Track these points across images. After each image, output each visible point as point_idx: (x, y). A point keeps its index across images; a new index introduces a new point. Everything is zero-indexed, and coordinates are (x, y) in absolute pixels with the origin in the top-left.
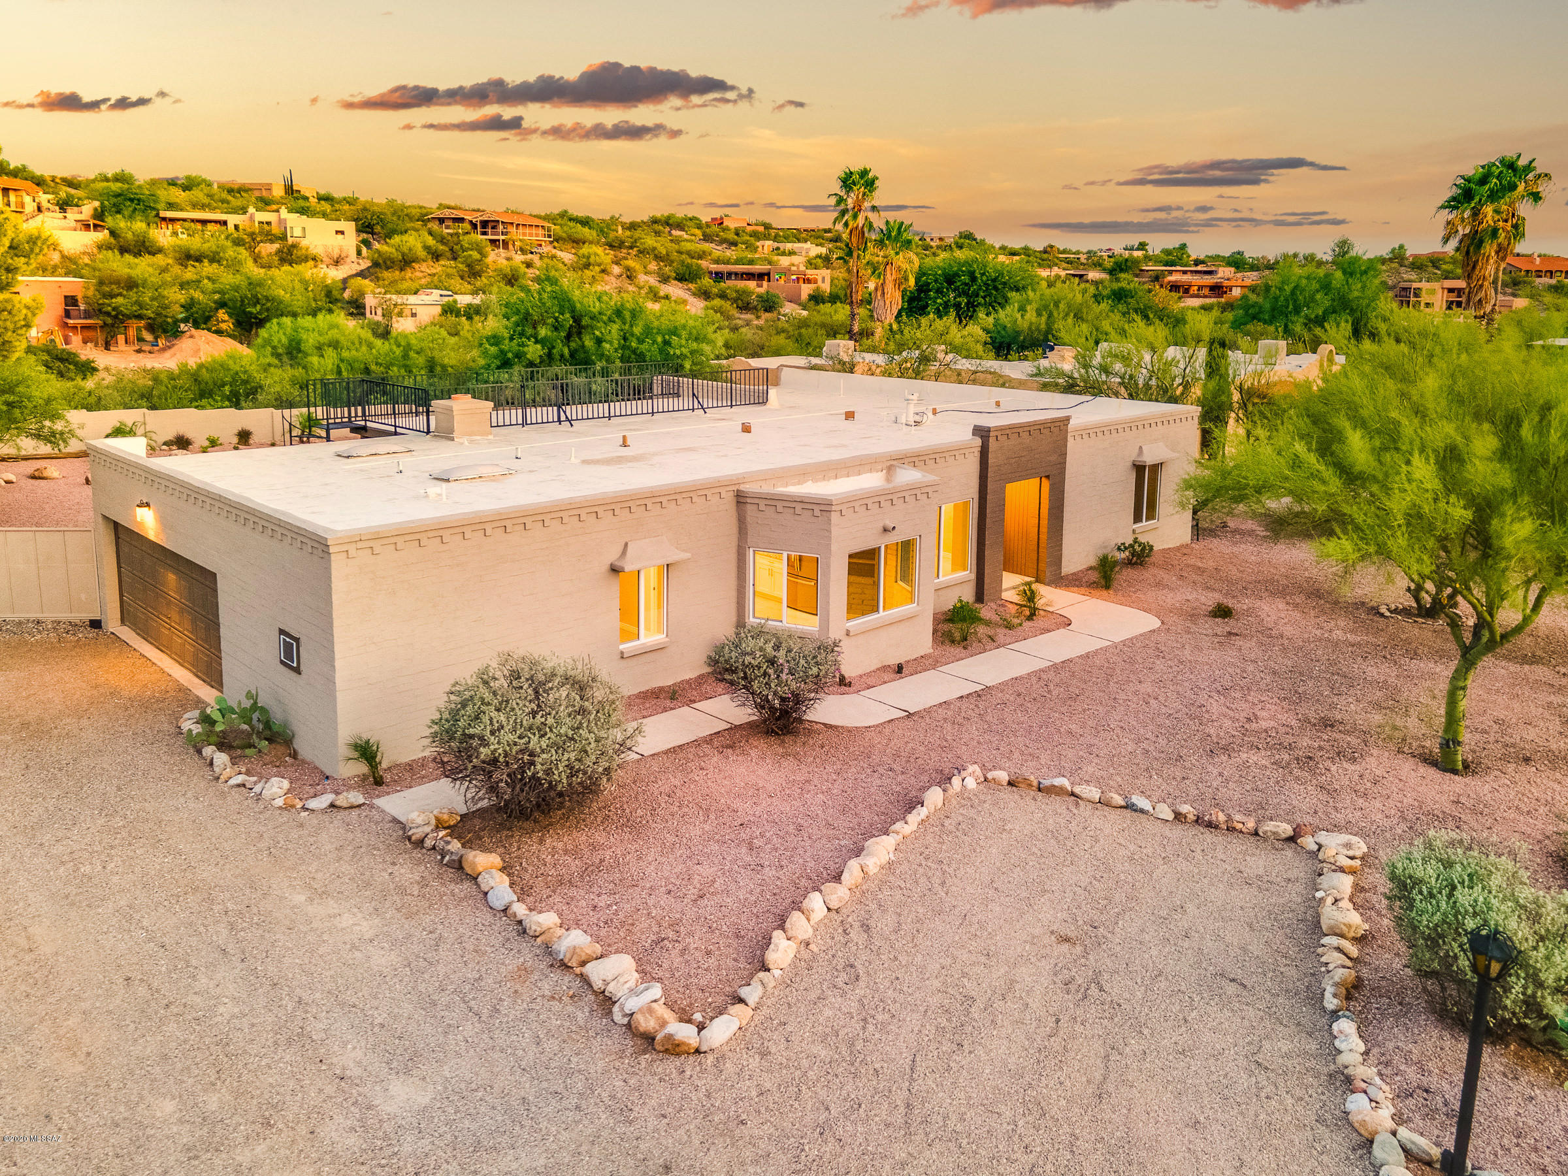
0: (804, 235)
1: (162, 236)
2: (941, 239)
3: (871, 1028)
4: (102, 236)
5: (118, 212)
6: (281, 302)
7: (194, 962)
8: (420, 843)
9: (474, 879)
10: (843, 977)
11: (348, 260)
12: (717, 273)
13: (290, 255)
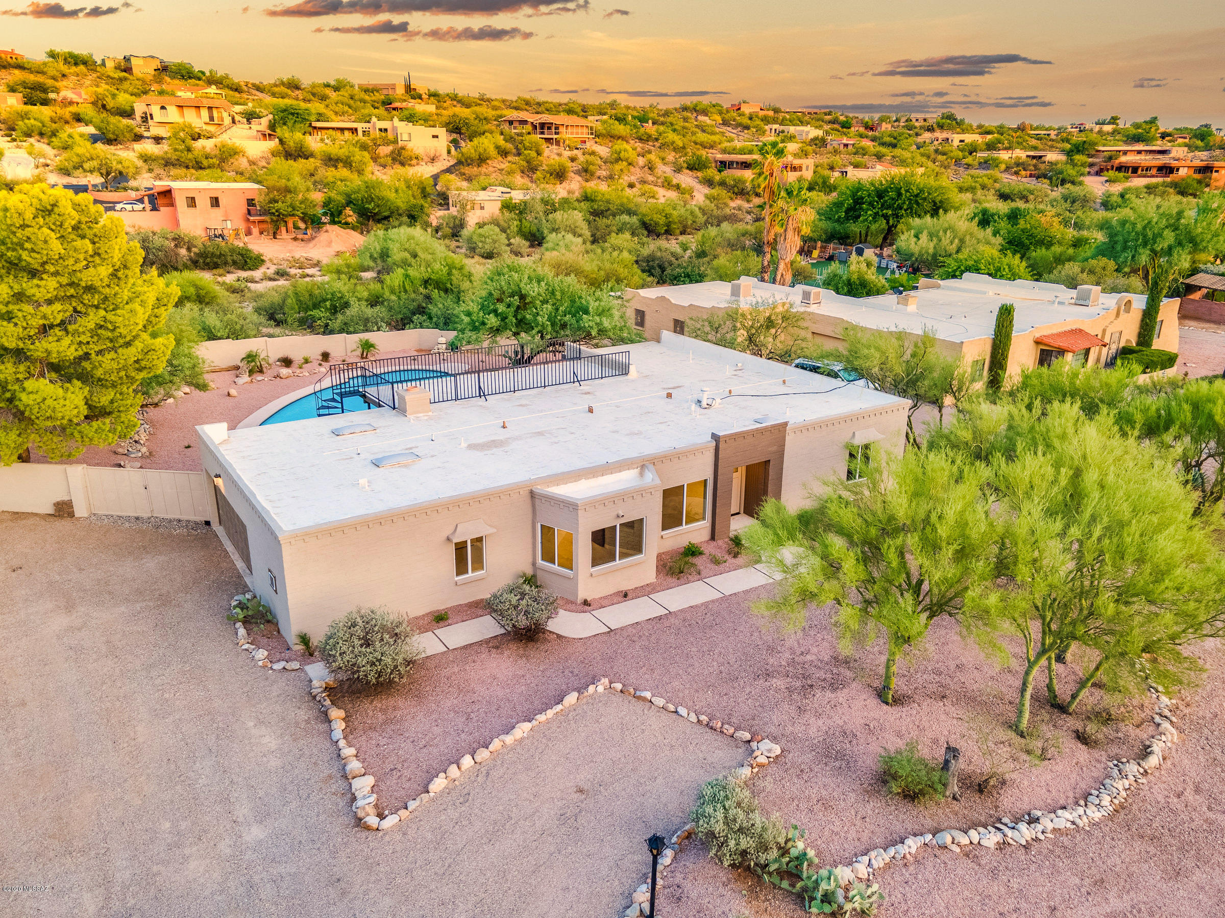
0: (807, 118)
1: (313, 143)
2: (925, 120)
3: (457, 827)
4: (273, 144)
5: (285, 124)
6: (388, 200)
7: (197, 755)
8: (314, 697)
9: (330, 722)
10: (462, 800)
11: (441, 158)
12: (721, 162)
13: (400, 158)
